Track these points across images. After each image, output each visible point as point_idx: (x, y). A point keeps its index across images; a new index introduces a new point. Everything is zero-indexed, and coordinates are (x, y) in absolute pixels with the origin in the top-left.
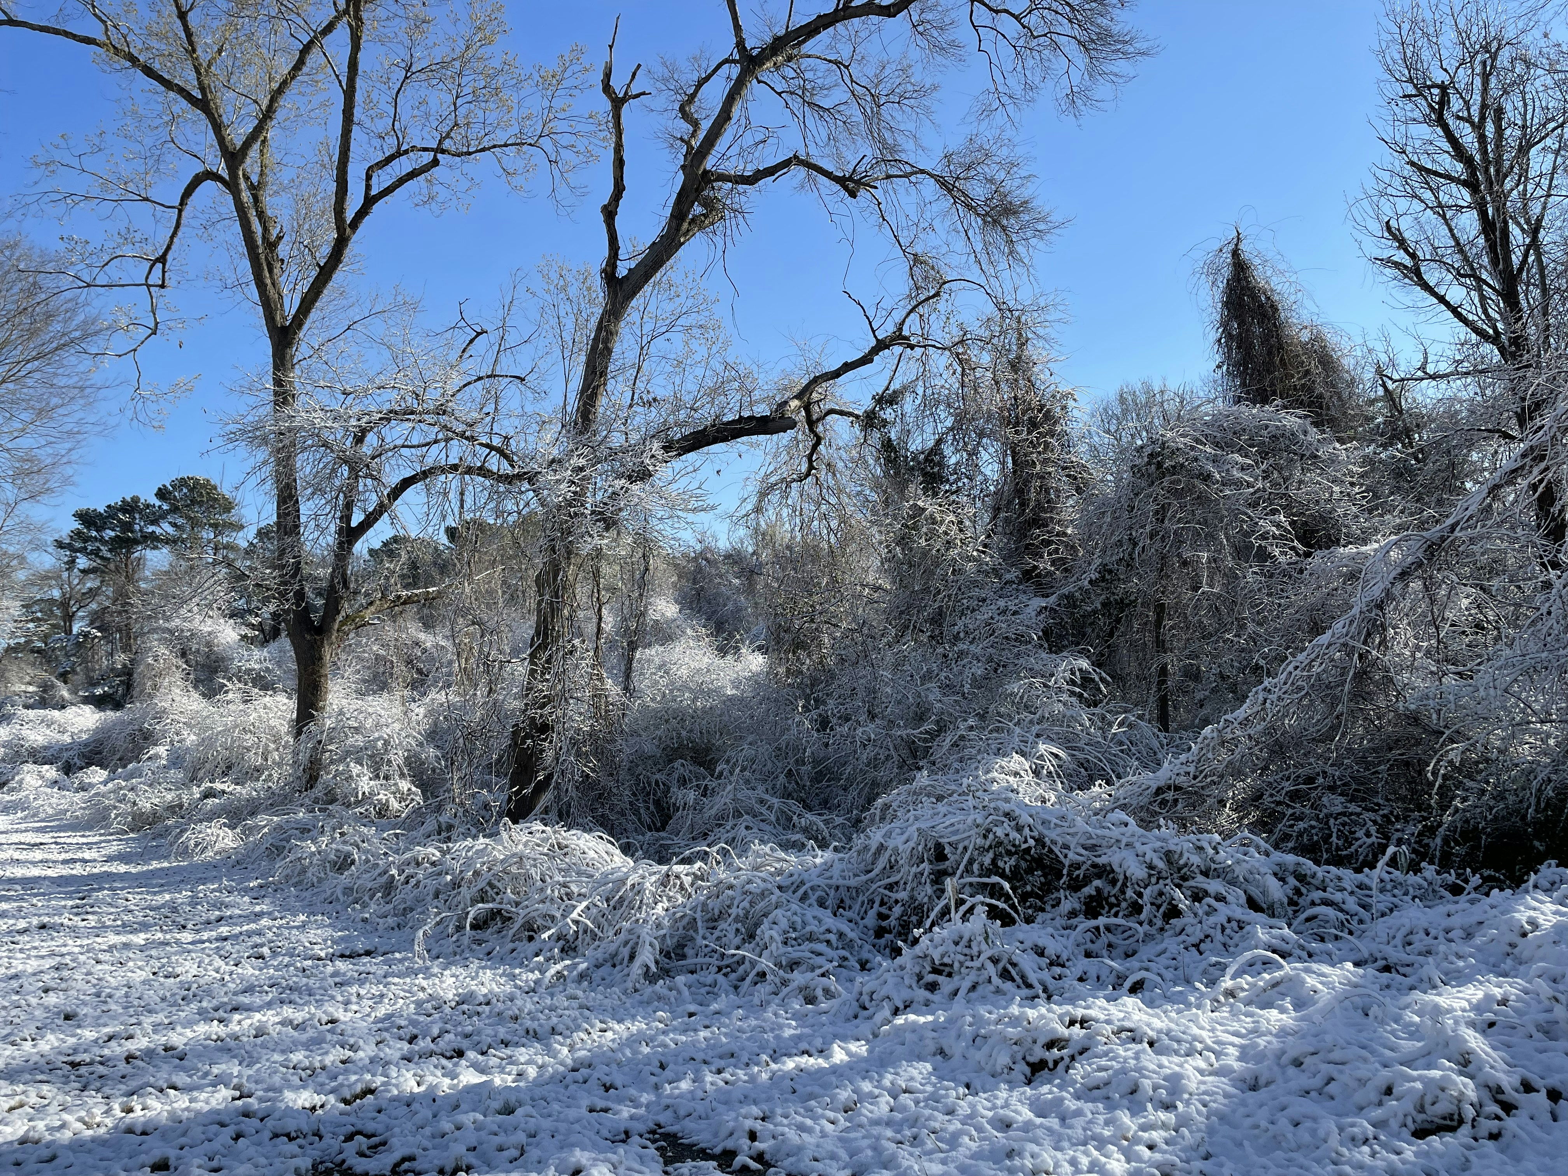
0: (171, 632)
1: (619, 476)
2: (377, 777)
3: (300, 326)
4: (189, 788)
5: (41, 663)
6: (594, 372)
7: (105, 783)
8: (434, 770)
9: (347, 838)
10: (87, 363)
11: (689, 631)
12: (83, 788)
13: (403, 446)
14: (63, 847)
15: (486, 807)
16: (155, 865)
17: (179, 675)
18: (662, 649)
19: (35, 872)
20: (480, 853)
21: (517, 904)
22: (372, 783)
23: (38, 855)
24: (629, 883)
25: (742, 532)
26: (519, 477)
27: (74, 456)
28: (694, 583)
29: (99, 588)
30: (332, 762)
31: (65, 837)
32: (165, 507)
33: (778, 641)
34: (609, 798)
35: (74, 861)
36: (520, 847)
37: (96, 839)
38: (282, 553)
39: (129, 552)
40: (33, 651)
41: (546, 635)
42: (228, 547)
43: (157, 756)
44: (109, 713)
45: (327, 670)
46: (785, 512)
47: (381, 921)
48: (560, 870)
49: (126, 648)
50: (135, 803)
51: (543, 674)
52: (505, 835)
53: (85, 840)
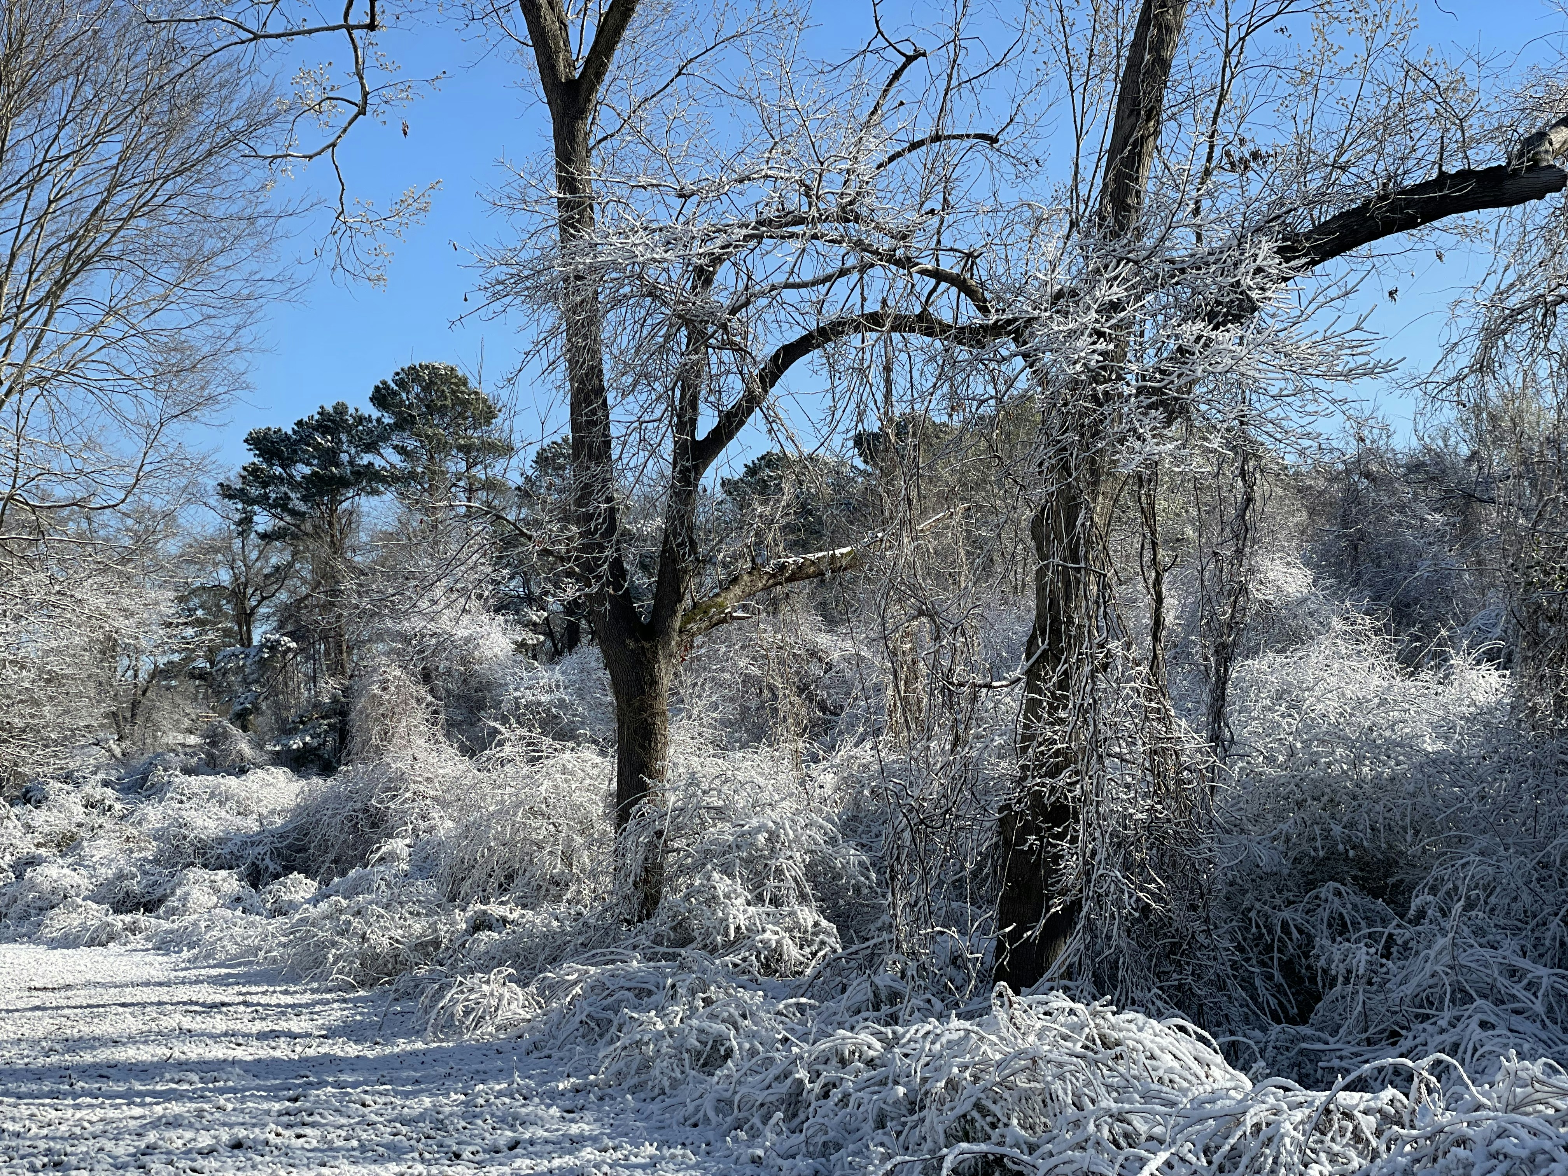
0: (406, 639)
1: (1192, 315)
2: (760, 899)
3: (599, 76)
4: (448, 913)
5: (206, 697)
6: (1135, 112)
7: (315, 901)
8: (857, 890)
9: (715, 1008)
10: (258, 173)
11: (1337, 624)
12: (280, 910)
13: (787, 286)
14: (258, 1011)
15: (956, 960)
16: (402, 1045)
17: (421, 714)
18: (1280, 659)
19: (218, 1052)
20: (957, 1046)
21: (1032, 1149)
22: (751, 910)
23: (219, 1023)
24: (1249, 1121)
25: (1448, 414)
26: (997, 330)
27: (245, 337)
28: (1345, 524)
29: (290, 565)
30: (682, 870)
31: (259, 993)
32: (388, 420)
33: (1536, 640)
34: (1189, 953)
35: (275, 1035)
36: (1032, 1038)
37: (307, 998)
38: (586, 493)
39: (335, 502)
40: (192, 676)
41: (1056, 634)
42: (490, 485)
43: (393, 856)
44: (316, 781)
45: (664, 703)
46: (1543, 367)
47: (786, 1164)
48: (1109, 1088)
49: (336, 669)
50: (364, 938)
51: (1053, 709)
52: (1001, 1015)
53: (289, 1000)
